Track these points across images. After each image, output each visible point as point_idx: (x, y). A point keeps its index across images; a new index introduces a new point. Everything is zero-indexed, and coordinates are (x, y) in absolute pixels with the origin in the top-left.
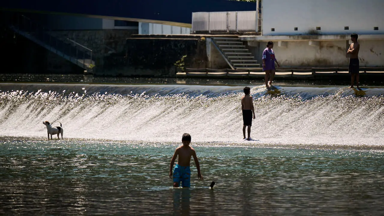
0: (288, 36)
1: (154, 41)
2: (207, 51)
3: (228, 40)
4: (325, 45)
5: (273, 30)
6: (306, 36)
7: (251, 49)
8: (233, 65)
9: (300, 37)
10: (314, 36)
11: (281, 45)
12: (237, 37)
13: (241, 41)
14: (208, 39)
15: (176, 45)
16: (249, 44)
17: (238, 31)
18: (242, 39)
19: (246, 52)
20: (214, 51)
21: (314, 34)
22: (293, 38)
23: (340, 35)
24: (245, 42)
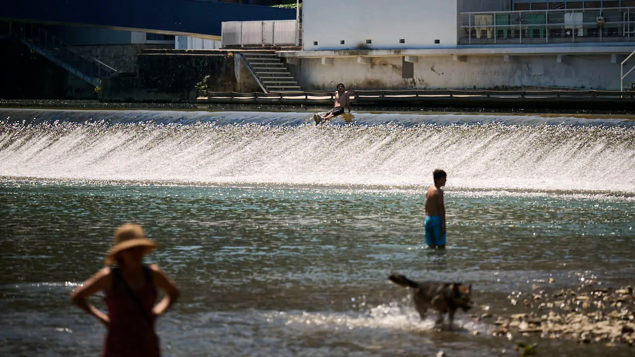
0: (333, 51)
1: (171, 57)
2: (235, 70)
3: (262, 57)
4: (377, 62)
5: (316, 43)
6: (354, 51)
7: (289, 67)
8: (265, 88)
9: (346, 52)
10: (364, 51)
11: (326, 62)
12: (273, 53)
13: (278, 58)
14: (236, 55)
15: (197, 63)
16: (288, 61)
17: (275, 45)
18: (279, 56)
19: (284, 71)
20: (244, 70)
21: (363, 49)
22: (339, 54)
23: (393, 50)
24: (283, 59)
